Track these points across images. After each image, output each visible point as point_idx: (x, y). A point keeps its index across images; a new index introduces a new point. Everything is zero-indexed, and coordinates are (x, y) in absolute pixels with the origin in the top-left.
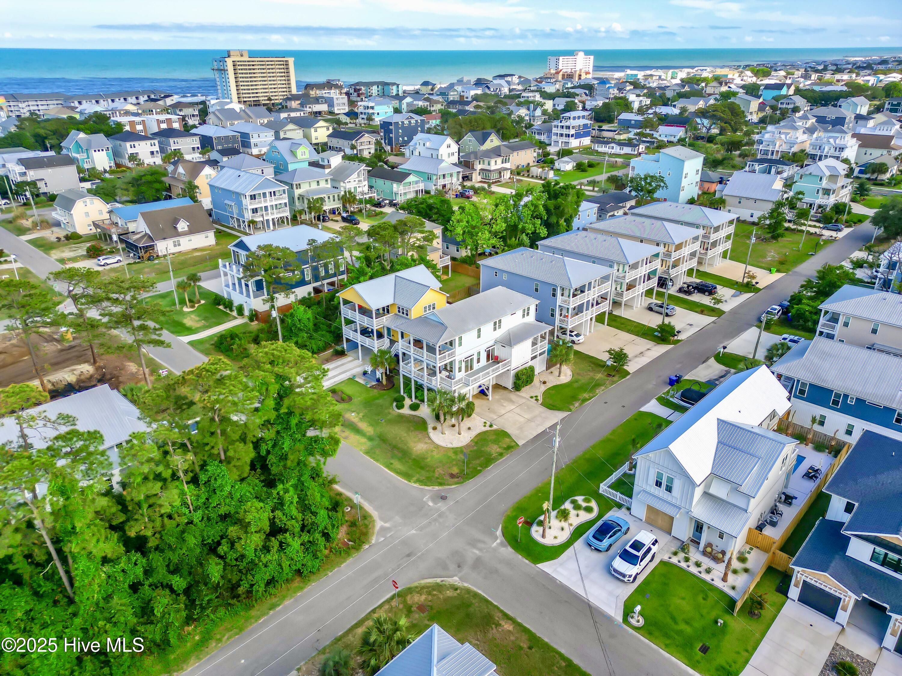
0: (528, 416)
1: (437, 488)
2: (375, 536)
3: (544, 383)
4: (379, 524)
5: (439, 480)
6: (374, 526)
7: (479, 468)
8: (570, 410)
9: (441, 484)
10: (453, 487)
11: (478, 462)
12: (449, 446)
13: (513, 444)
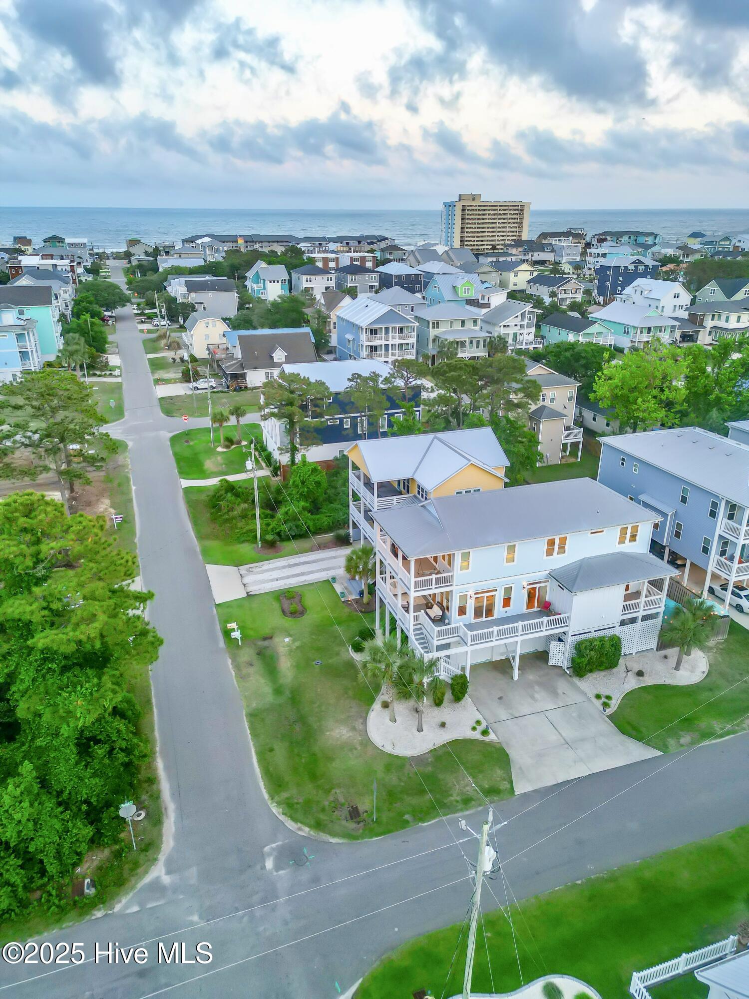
0: (569, 733)
1: (306, 831)
2: (131, 894)
3: (640, 674)
4: (158, 872)
5: (322, 817)
6: (146, 872)
7: (407, 817)
8: (664, 747)
9: (318, 826)
10: (334, 840)
11: (415, 801)
12: (388, 749)
13: (505, 785)
